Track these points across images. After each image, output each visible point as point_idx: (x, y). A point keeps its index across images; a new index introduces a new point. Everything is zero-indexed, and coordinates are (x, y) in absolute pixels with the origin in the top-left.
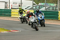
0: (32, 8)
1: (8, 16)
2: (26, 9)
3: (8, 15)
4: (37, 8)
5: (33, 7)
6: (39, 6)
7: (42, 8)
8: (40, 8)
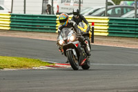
0: (104, 12)
1: (50, 31)
2: (90, 14)
3: (48, 29)
4: (117, 12)
5: (107, 10)
6: (120, 9)
7: (127, 12)
8: (123, 14)
